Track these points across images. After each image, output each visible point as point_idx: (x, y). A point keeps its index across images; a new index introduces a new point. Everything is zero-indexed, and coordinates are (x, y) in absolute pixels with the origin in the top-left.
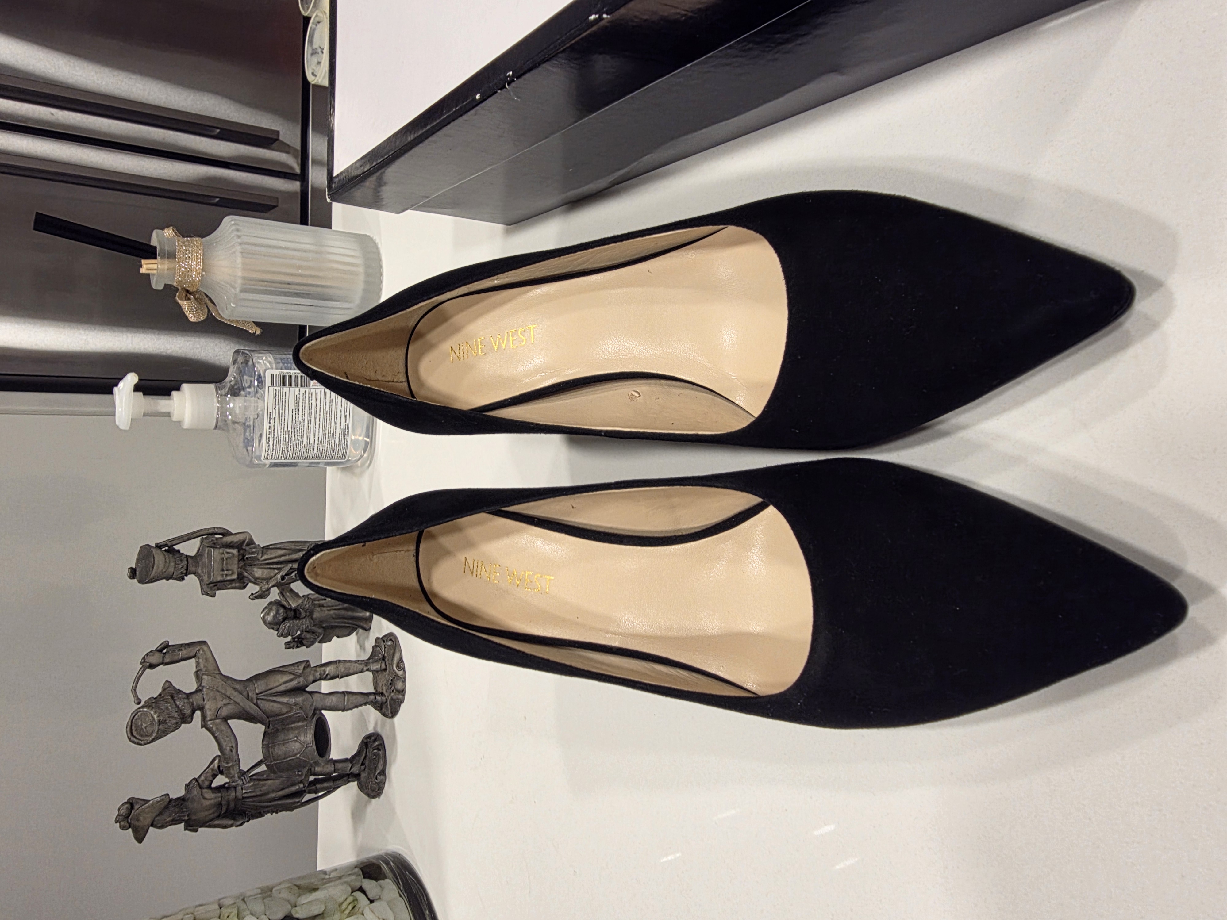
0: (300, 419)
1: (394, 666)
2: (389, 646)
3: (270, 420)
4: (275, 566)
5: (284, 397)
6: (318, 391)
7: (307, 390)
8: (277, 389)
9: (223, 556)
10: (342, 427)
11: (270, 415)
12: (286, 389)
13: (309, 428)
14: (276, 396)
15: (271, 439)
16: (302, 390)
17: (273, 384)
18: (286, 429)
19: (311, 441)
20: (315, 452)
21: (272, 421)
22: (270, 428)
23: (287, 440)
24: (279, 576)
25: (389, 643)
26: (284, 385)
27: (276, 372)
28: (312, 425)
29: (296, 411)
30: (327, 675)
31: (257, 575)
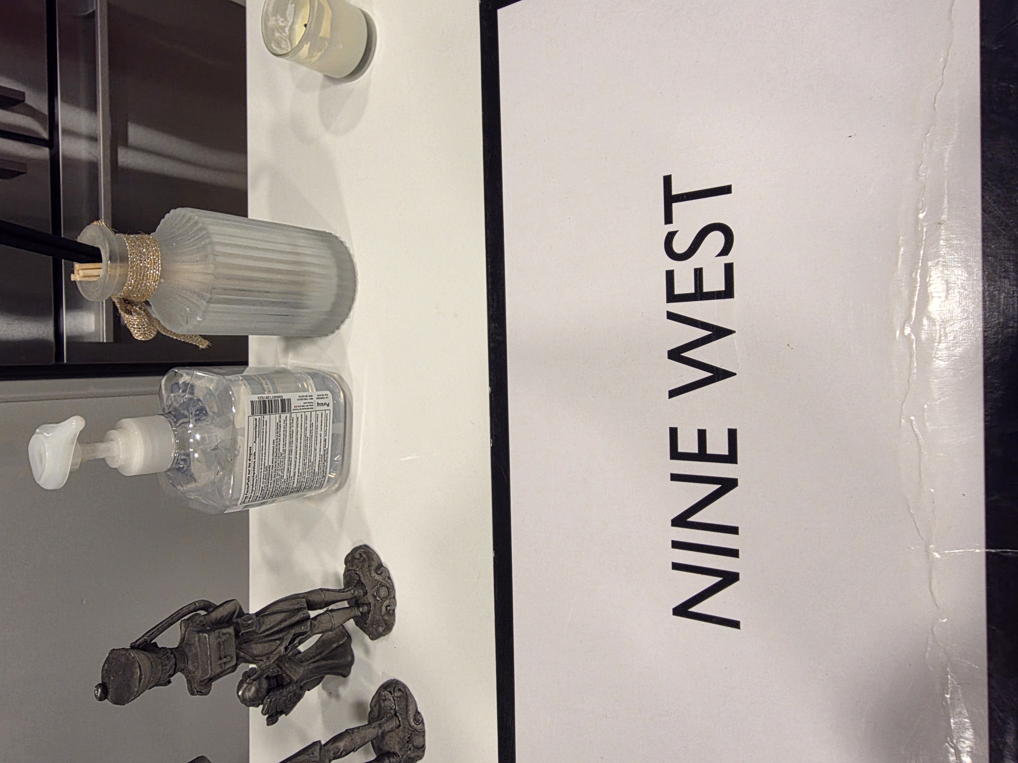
0: (281, 451)
1: (412, 720)
2: (400, 697)
3: (250, 457)
4: (277, 637)
5: (265, 427)
6: (299, 415)
7: (288, 415)
8: (257, 417)
9: (219, 640)
10: (322, 453)
11: (250, 450)
12: (267, 417)
13: (290, 460)
14: (256, 427)
15: (251, 479)
16: (283, 416)
17: (253, 413)
18: (266, 465)
19: (292, 475)
20: (295, 486)
21: (253, 457)
22: (250, 466)
23: (267, 478)
24: (282, 648)
25: (398, 694)
26: (265, 412)
27: (255, 398)
28: (293, 456)
29: (276, 442)
30: (342, 752)
31: (255, 652)
